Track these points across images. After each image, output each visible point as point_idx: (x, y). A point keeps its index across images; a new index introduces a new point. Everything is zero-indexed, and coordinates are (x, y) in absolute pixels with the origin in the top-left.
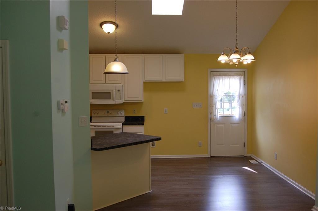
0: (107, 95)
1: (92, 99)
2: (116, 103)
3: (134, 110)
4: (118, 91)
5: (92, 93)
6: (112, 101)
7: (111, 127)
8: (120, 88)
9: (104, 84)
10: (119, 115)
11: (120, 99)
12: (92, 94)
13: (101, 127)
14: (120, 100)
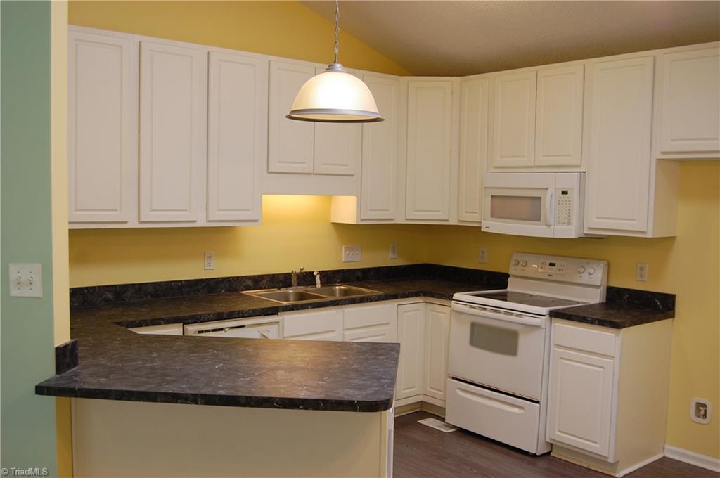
0: (531, 207)
1: (492, 216)
2: (555, 237)
3: (642, 269)
4: (563, 193)
5: (492, 197)
6: (545, 227)
7: (514, 318)
8: (571, 182)
9: (531, 167)
10: (585, 279)
11: (569, 223)
12: (492, 201)
13: (488, 313)
14: (569, 227)
